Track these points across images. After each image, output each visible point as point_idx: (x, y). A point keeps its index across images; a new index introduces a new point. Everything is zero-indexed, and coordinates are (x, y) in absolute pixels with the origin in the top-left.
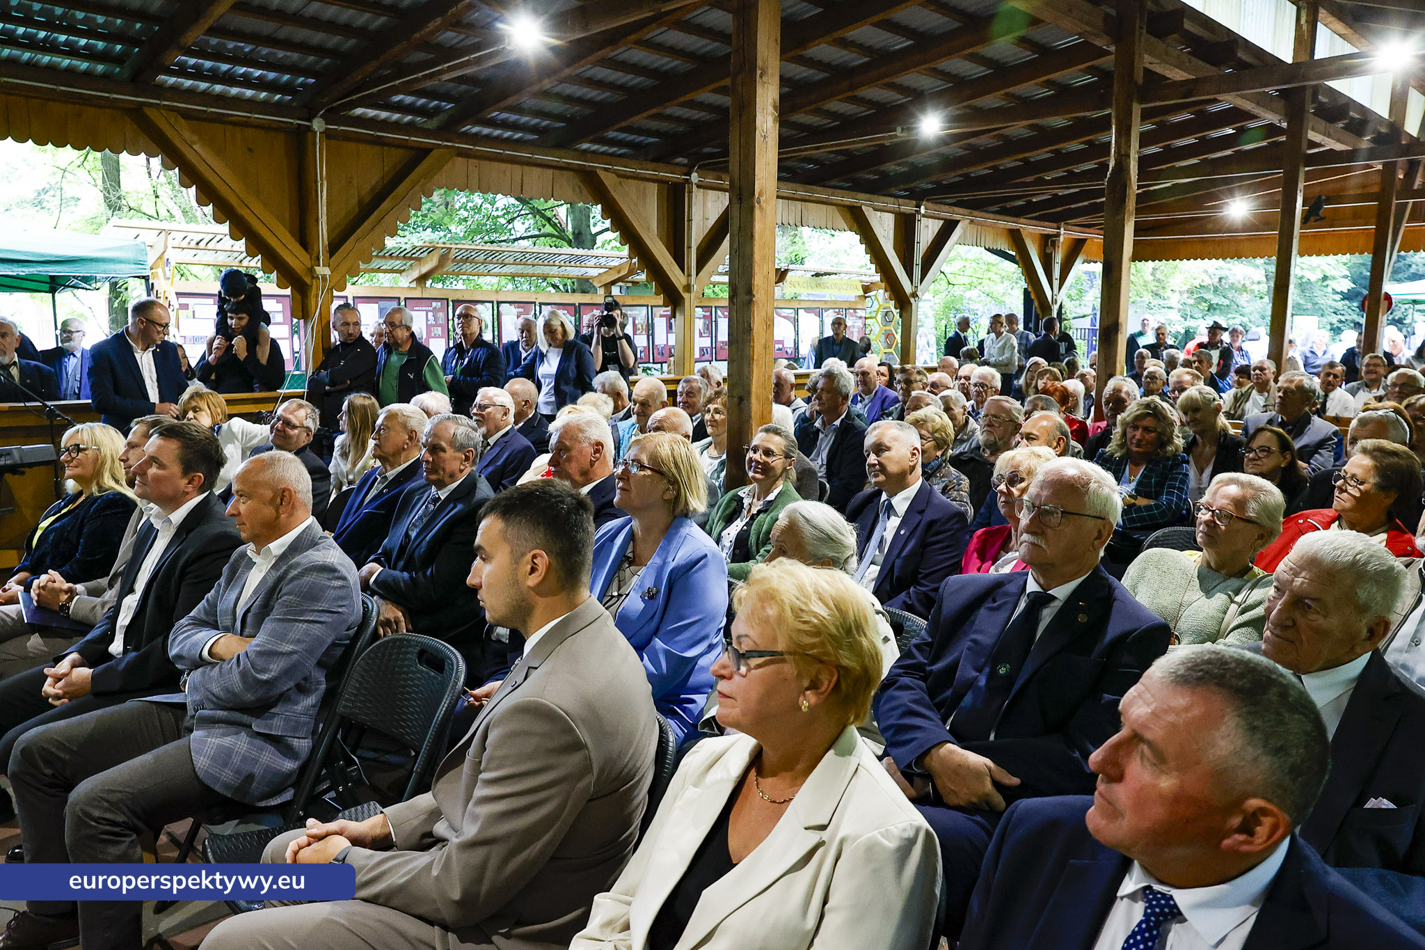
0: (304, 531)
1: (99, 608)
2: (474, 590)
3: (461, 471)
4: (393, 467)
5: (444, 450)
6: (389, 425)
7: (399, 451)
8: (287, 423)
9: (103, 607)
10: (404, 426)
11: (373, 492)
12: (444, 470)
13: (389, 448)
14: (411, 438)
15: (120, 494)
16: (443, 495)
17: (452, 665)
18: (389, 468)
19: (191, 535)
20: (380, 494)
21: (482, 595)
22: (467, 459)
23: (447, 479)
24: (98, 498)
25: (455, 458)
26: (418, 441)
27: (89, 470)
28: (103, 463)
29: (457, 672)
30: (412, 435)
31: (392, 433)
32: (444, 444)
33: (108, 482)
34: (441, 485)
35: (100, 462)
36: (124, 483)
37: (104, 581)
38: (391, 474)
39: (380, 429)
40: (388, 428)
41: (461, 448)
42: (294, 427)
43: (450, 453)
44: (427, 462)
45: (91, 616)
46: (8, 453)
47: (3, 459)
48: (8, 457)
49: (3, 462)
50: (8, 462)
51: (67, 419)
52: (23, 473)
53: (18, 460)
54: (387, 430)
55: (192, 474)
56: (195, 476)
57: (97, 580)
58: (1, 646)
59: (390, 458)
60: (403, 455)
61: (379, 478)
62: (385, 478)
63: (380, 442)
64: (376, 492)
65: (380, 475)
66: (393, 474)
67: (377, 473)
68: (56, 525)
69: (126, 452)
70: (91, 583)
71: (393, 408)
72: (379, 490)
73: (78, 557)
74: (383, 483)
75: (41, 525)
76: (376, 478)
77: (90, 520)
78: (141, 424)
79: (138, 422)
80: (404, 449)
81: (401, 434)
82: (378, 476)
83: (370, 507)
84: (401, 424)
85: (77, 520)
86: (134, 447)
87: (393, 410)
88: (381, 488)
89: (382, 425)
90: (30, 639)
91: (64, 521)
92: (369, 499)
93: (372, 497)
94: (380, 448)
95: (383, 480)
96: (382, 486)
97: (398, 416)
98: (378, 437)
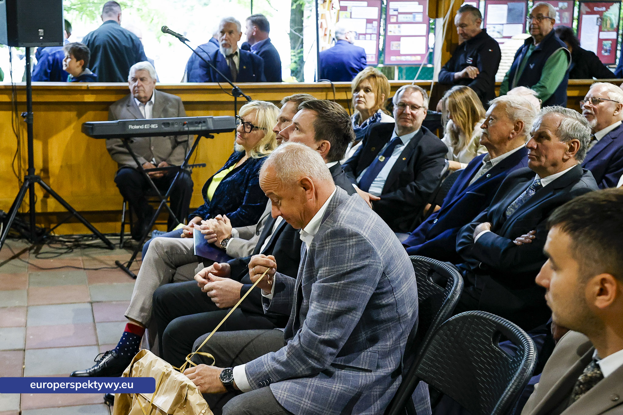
2: (544, 290)
3: (565, 160)
4: (498, 153)
5: (548, 138)
6: (497, 116)
7: (504, 140)
10: (511, 117)
11: (478, 176)
12: (546, 157)
13: (495, 137)
14: (516, 129)
16: (544, 182)
17: (524, 351)
18: (494, 155)
20: (484, 177)
21: (549, 297)
22: (572, 149)
23: (550, 169)
24: (258, 160)
25: (560, 147)
26: (524, 131)
29: (527, 360)
30: (519, 126)
31: (499, 123)
32: (550, 133)
34: (544, 172)
37: (252, 228)
38: (496, 160)
39: (488, 119)
40: (496, 118)
41: (567, 137)
43: (555, 141)
44: (532, 148)
46: (204, 121)
47: (200, 125)
48: (204, 124)
49: (199, 128)
50: (204, 128)
51: (246, 97)
52: (212, 137)
53: (212, 127)
54: (495, 120)
55: (322, 141)
56: (324, 143)
57: (249, 227)
58: (178, 269)
59: (496, 146)
60: (509, 144)
61: (485, 164)
62: (490, 163)
63: (487, 131)
64: (480, 176)
65: (485, 161)
66: (497, 161)
67: (484, 158)
68: (228, 179)
69: (279, 125)
70: (243, 229)
71: (503, 100)
72: (483, 174)
73: (244, 204)
74: (487, 168)
75: (215, 177)
76: (482, 164)
77: (254, 177)
78: (290, 102)
79: (287, 100)
80: (509, 138)
81: (508, 124)
82: (484, 162)
83: (472, 190)
84: (509, 114)
85: (245, 176)
86: (285, 121)
87: (502, 102)
88: (485, 173)
89: (491, 115)
90: (197, 266)
91: (234, 175)
92: (473, 182)
93: (476, 179)
94: (487, 137)
95: (488, 166)
96: (486, 170)
97: (506, 107)
98: (486, 126)
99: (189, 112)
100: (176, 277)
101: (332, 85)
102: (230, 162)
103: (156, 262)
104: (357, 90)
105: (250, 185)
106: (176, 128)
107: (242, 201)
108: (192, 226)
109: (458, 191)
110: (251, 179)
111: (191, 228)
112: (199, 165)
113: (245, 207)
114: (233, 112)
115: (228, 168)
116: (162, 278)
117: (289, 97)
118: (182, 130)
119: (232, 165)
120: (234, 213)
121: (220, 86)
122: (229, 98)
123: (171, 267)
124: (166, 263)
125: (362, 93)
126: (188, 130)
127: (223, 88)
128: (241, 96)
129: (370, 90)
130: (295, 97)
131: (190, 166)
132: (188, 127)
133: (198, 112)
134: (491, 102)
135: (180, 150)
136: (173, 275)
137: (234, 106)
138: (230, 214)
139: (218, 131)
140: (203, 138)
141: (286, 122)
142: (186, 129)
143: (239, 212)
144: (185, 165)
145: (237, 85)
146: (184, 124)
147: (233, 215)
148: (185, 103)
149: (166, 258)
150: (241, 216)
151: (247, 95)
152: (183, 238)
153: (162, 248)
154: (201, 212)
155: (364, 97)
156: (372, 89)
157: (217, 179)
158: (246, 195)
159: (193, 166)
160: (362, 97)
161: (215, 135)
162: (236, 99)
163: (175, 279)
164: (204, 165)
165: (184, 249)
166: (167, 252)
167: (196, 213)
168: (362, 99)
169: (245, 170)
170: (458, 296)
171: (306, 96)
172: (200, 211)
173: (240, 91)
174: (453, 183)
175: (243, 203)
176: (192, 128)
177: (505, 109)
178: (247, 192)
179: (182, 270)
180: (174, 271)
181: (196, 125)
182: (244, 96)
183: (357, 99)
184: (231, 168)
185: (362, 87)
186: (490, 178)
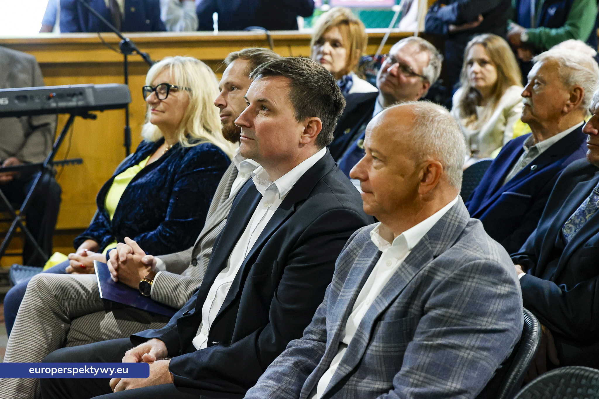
0: (448, 213)
1: (182, 287)
4: (546, 136)
6: (546, 78)
7: (556, 115)
8: (404, 67)
9: (187, 286)
10: (566, 81)
11: (517, 168)
13: (543, 110)
14: (573, 99)
15: (213, 146)
18: (541, 137)
19: (301, 208)
20: (526, 171)
24: (188, 150)
26: (584, 102)
27: (177, 114)
28: (194, 108)
30: (576, 95)
31: (549, 90)
33: (198, 131)
35: (190, 107)
36: (220, 135)
38: (543, 145)
39: (533, 84)
40: (544, 82)
42: (413, 74)
44: (591, 134)
45: (173, 295)
46: (80, 93)
47: (75, 99)
48: (80, 97)
49: (73, 103)
50: (81, 103)
51: (142, 55)
52: (94, 117)
53: (92, 101)
54: (543, 85)
55: (309, 120)
56: (311, 122)
57: (179, 253)
58: (73, 322)
59: (544, 124)
60: (562, 121)
61: (527, 151)
62: (535, 150)
63: (531, 100)
64: (521, 168)
65: (528, 146)
66: (545, 146)
67: (525, 142)
68: (140, 181)
69: (224, 95)
70: (171, 257)
71: (553, 55)
72: (526, 166)
73: (167, 219)
74: (532, 156)
75: (117, 178)
76: (522, 151)
77: (182, 177)
78: (239, 60)
79: (235, 58)
80: (563, 113)
81: (561, 91)
82: (525, 148)
83: (512, 189)
84: (562, 77)
85: (167, 175)
86: (233, 89)
87: (552, 59)
88: (528, 163)
89: (536, 77)
90: (104, 318)
91: (149, 176)
92: (512, 177)
93: (516, 173)
94: (531, 110)
95: (533, 153)
96: (530, 160)
97: (559, 67)
98: (529, 94)
99: (47, 80)
100: (72, 334)
101: (268, 36)
102: (140, 154)
103: (41, 312)
104: (321, 41)
105: (176, 189)
106: (36, 104)
107: (164, 215)
108: (85, 255)
109: (489, 192)
110: (177, 180)
111: (83, 258)
112: (73, 162)
113: (168, 225)
114: (122, 78)
115: (137, 163)
116: (50, 338)
117: (238, 53)
118: (46, 107)
119: (143, 158)
120: (152, 233)
121: (101, 38)
122: (116, 56)
123: (64, 320)
124: (55, 313)
125: (327, 47)
126: (57, 106)
127: (106, 41)
128: (134, 53)
129: (340, 43)
130: (247, 52)
131: (58, 163)
132: (56, 102)
133: (62, 79)
134: (535, 58)
135: (36, 138)
136: (67, 332)
137: (122, 69)
138: (145, 236)
139: (102, 108)
140: (78, 120)
141: (235, 90)
142: (53, 105)
143: (160, 232)
144: (50, 162)
145: (128, 36)
146: (49, 98)
147: (151, 237)
148: (44, 66)
149: (54, 305)
150: (165, 237)
151: (144, 51)
152: (70, 273)
153: (49, 291)
154: (96, 233)
155: (331, 54)
156: (342, 42)
157: (122, 181)
158: (170, 204)
159: (64, 163)
160: (326, 54)
161: (97, 113)
162: (126, 58)
163: (69, 338)
164: (79, 161)
165: (82, 291)
166: (56, 296)
167: (87, 234)
168: (328, 58)
169: (166, 167)
170: (535, 347)
171: (264, 51)
172: (92, 230)
173: (133, 46)
174: (480, 180)
175: (165, 217)
176: (62, 104)
177: (557, 69)
178: (171, 201)
179: (80, 324)
180: (69, 325)
181: (69, 98)
182: (138, 53)
183: (319, 57)
184: (143, 164)
185: (329, 40)
186: (536, 171)
